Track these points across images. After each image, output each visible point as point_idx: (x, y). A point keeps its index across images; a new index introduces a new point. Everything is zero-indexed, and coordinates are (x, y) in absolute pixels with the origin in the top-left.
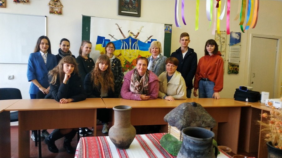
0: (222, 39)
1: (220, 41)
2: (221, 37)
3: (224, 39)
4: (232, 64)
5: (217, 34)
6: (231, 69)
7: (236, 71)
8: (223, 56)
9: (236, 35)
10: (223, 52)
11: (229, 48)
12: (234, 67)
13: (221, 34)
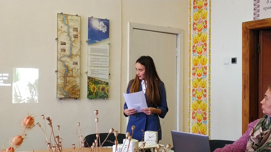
0: (71, 30)
1: (69, 35)
2: (69, 27)
3: (77, 31)
4: (95, 80)
5: (60, 19)
6: (94, 89)
7: (103, 94)
8: (77, 64)
9: (100, 24)
10: (76, 56)
11: (87, 48)
12: (99, 85)
13: (69, 21)
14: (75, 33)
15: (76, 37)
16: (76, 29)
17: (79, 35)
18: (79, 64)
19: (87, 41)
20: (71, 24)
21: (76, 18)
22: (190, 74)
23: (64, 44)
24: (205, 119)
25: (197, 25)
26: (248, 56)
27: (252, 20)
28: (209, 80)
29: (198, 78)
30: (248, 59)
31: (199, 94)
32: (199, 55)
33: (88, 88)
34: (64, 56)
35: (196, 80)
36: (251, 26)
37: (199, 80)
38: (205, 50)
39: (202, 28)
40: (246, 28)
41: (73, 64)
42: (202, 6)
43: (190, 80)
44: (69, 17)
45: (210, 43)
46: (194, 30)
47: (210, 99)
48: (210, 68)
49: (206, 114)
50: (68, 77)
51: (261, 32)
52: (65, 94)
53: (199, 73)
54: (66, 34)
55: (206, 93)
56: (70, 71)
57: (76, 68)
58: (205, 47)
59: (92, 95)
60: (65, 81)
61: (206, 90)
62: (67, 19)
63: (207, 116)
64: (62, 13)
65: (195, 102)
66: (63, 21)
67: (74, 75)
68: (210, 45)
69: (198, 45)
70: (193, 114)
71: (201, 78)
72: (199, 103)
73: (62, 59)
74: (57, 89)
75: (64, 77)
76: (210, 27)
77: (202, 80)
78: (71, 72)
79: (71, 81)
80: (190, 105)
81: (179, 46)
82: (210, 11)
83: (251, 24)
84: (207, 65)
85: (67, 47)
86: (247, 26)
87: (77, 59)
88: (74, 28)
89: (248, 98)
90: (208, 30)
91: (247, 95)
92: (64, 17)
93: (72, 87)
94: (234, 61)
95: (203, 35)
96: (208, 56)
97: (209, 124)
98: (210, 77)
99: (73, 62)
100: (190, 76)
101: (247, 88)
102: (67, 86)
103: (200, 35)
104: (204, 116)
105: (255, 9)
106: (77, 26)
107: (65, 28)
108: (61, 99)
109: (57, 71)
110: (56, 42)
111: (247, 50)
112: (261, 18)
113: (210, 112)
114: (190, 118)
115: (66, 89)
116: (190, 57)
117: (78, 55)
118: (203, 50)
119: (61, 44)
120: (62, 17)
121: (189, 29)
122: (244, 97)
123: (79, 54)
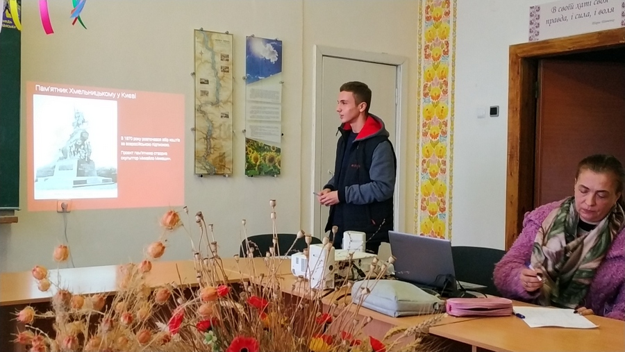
0: (218, 59)
1: (213, 68)
2: (214, 54)
3: (228, 60)
4: (258, 145)
5: (199, 40)
6: (256, 160)
7: (272, 168)
8: (227, 116)
9: (267, 48)
10: (226, 102)
11: (245, 90)
12: (265, 153)
13: (214, 42)
14: (224, 64)
15: (225, 70)
16: (225, 57)
17: (230, 67)
18: (230, 116)
19: (244, 78)
20: (217, 48)
21: (225, 37)
22: (418, 134)
23: (207, 82)
24: (443, 210)
25: (431, 50)
26: (518, 104)
27: (526, 41)
28: (451, 144)
29: (431, 141)
30: (519, 109)
31: (434, 167)
32: (434, 101)
33: (247, 159)
34: (206, 103)
35: (428, 144)
36: (524, 51)
37: (434, 145)
38: (445, 92)
39: (440, 56)
40: (516, 55)
41: (221, 117)
42: (441, 17)
43: (418, 145)
44: (214, 37)
45: (453, 81)
46: (426, 58)
47: (451, 177)
48: (452, 125)
49: (444, 203)
50: (214, 138)
51: (542, 63)
52: (208, 167)
53: (434, 133)
54: (208, 66)
55: (444, 167)
56: (216, 130)
57: (227, 124)
58: (444, 87)
59: (253, 170)
60: (207, 145)
61: (445, 162)
62: (211, 40)
63: (447, 206)
64: (202, 30)
65: (427, 182)
66: (204, 43)
67: (222, 135)
68: (453, 85)
69: (433, 84)
70: (422, 203)
71: (438, 142)
72: (433, 183)
73: (203, 109)
74: (195, 159)
75: (206, 139)
76: (454, 52)
77: (439, 145)
78: (218, 131)
79: (218, 146)
80: (417, 187)
81: (400, 86)
82: (455, 25)
83: (525, 49)
84: (448, 118)
85: (210, 88)
86: (518, 51)
87: (227, 109)
88: (222, 56)
89: (516, 176)
90: (450, 59)
91: (515, 170)
92: (205, 36)
93: (220, 156)
94: (494, 111)
95: (442, 66)
96: (450, 103)
97: (450, 220)
98: (452, 139)
99: (221, 113)
100: (418, 138)
101: (515, 158)
102: (211, 155)
103: (436, 67)
104: (442, 205)
105: (531, 23)
106: (228, 51)
107: (207, 55)
108: (202, 176)
109: (194, 130)
110: (193, 80)
111: (517, 93)
112: (541, 38)
113: (451, 198)
114: (417, 208)
115: (210, 160)
116: (419, 105)
117: (230, 102)
118: (442, 93)
119: (201, 83)
120: (202, 35)
121: (418, 55)
122: (510, 174)
123: (231, 100)
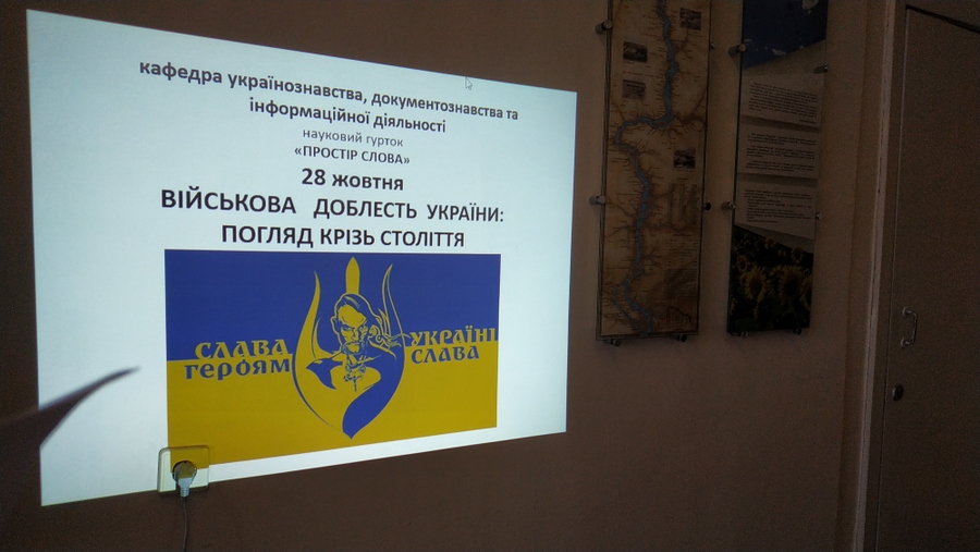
1: (661, 10)
6: (756, 287)
8: (690, 162)
10: (688, 120)
14: (690, 3)
15: (691, 21)
18: (698, 162)
19: (738, 51)
33: (734, 284)
34: (640, 120)
41: (676, 163)
50: (652, 228)
52: (634, 315)
54: (648, 6)
56: (658, 202)
57: (689, 185)
59: (748, 318)
60: (634, 249)
73: (629, 138)
75: (633, 229)
78: (664, 204)
79: (664, 252)
85: (649, 73)
87: (691, 139)
93: (666, 281)
99: (677, 153)
102: (644, 278)
108: (616, 342)
109: (601, 203)
110: (603, 47)
115: (642, 294)
117: (699, 118)
119: (627, 57)
123: (701, 112)
